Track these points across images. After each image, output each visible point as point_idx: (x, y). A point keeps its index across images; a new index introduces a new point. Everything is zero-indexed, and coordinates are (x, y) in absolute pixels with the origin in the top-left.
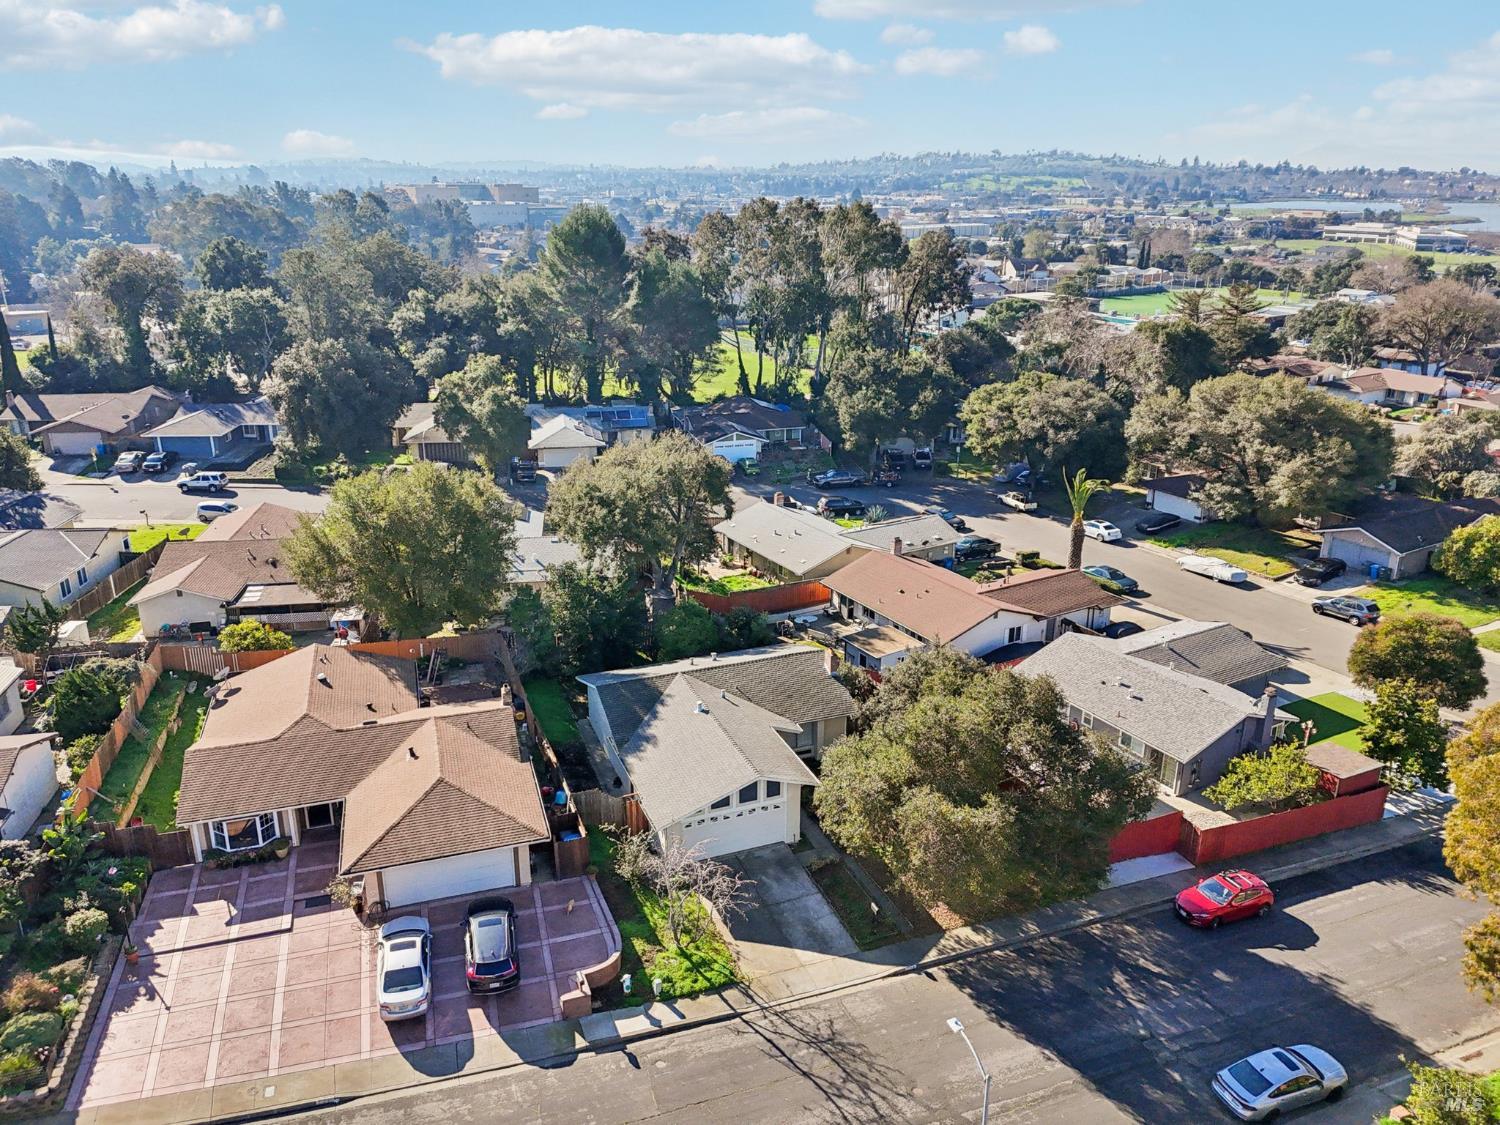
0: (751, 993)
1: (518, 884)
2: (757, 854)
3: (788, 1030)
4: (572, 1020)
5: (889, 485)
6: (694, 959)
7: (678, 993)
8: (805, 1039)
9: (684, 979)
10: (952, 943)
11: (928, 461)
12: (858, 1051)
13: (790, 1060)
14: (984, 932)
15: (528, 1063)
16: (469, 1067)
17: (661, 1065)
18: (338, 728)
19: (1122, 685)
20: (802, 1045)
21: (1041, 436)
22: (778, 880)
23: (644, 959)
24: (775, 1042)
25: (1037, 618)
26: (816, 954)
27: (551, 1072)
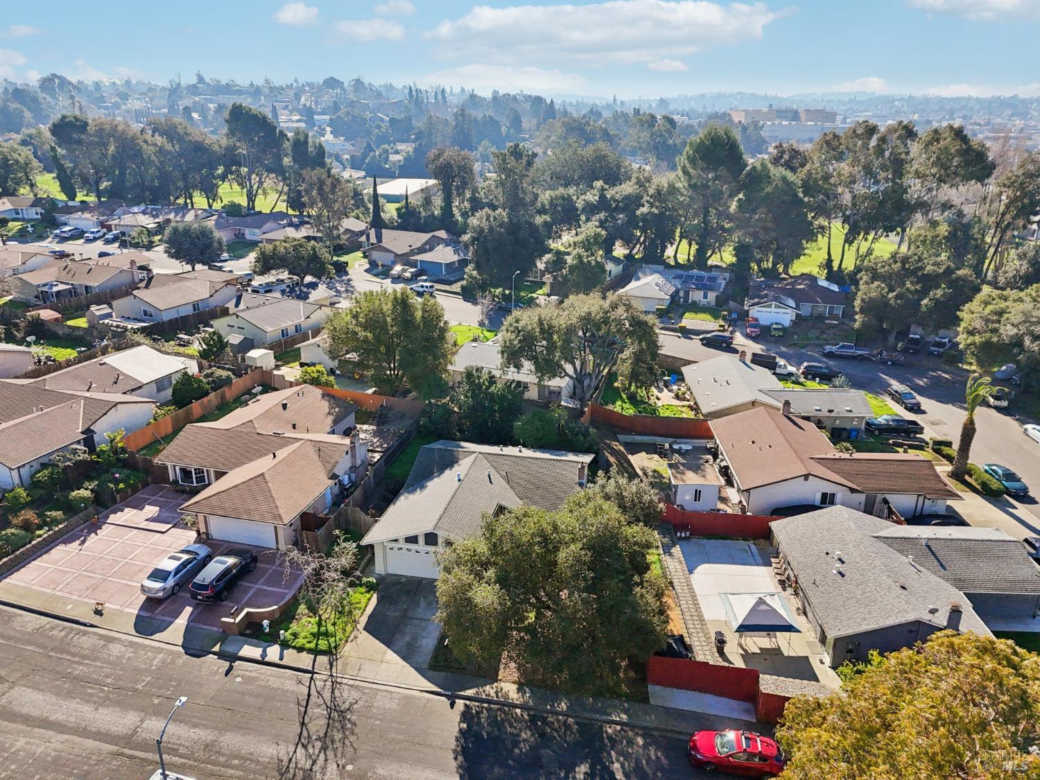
0: (334, 663)
1: (275, 549)
3: (327, 695)
4: (225, 634)
5: (889, 363)
7: (294, 644)
8: (329, 705)
9: (305, 638)
11: (941, 350)
12: (349, 726)
13: (305, 712)
14: (525, 694)
15: (183, 647)
16: (157, 636)
17: (239, 679)
18: (259, 431)
19: (840, 560)
20: (324, 707)
21: (1018, 342)
23: (297, 617)
24: (311, 697)
25: (852, 490)
26: (398, 658)
27: (187, 656)
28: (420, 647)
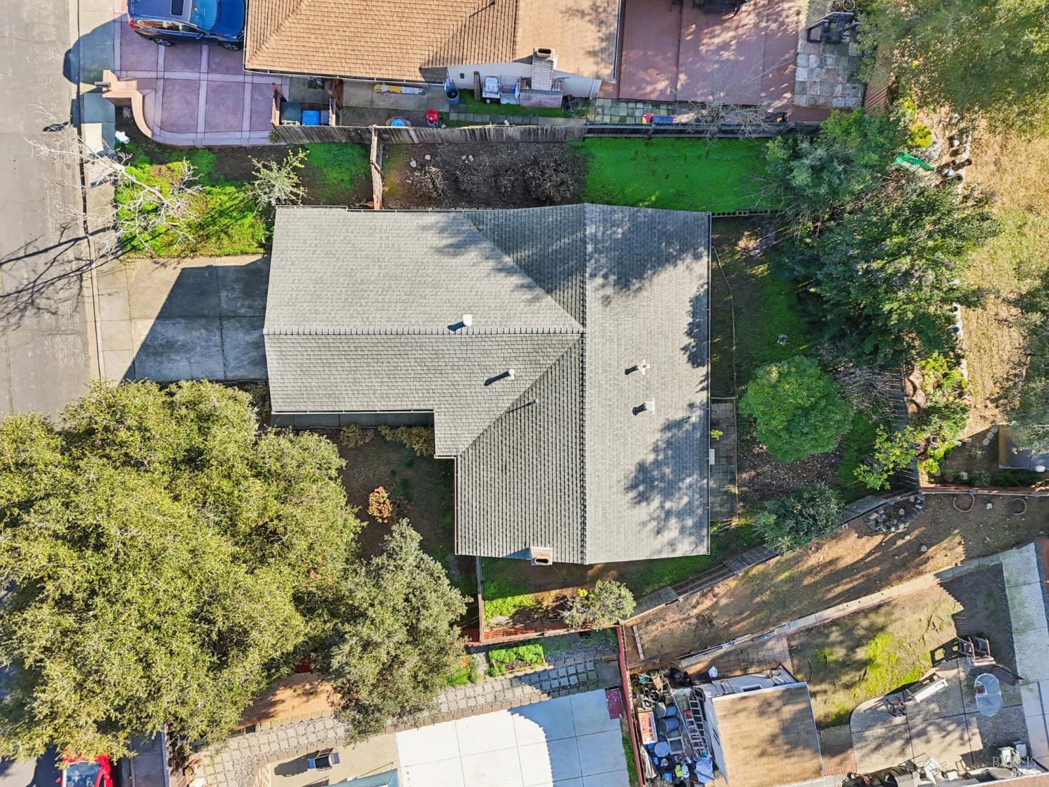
3: (55, 271)
8: (39, 282)
12: (13, 320)
15: (78, 41)
23: (164, 168)
27: (61, 58)
28: (170, 360)
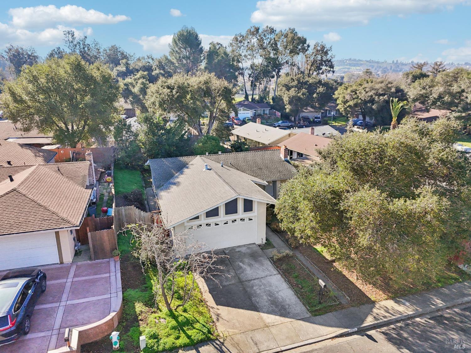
1: (62, 263)
2: (237, 250)
6: (180, 319)
9: (169, 335)
10: (382, 312)
14: (404, 304)
21: (371, 99)
22: (250, 265)
23: (140, 318)
26: (277, 317)
28: (284, 301)
